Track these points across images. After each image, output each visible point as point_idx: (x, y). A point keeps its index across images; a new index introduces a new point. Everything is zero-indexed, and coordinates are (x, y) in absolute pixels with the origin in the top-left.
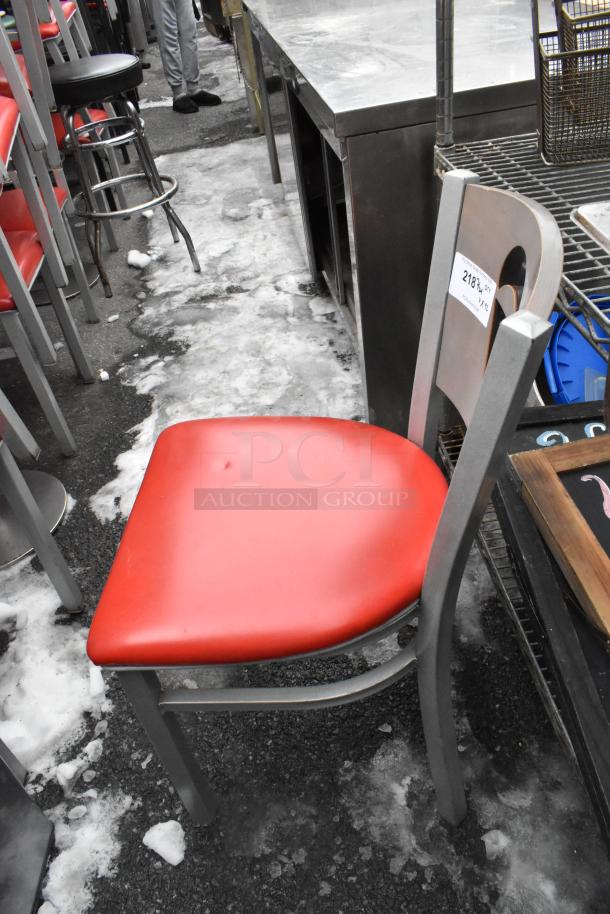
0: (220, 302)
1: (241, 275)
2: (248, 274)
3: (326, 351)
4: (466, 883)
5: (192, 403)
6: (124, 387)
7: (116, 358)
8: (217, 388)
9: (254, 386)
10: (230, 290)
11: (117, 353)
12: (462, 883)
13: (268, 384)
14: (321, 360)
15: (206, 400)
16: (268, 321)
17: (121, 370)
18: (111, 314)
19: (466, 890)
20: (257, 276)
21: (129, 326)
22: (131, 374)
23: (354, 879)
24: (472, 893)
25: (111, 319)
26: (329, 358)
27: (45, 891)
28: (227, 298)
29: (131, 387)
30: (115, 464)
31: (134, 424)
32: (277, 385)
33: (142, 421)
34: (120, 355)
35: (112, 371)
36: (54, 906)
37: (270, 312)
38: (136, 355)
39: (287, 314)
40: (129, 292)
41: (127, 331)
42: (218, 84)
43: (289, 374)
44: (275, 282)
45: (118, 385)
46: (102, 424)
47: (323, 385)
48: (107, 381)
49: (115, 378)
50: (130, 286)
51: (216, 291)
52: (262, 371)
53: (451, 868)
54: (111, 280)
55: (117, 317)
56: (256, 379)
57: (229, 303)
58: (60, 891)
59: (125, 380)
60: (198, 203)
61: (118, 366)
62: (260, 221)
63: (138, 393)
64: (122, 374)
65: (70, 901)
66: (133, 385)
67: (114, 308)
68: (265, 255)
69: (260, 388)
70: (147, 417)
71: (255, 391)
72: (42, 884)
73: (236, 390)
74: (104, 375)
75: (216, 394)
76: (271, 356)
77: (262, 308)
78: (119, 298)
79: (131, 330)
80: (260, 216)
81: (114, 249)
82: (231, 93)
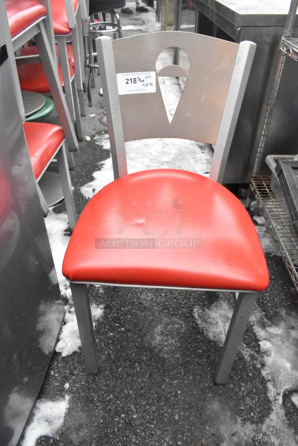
3: (194, 143)
4: (250, 359)
5: (130, 155)
6: (97, 145)
7: (94, 133)
8: (142, 151)
9: (159, 153)
11: (94, 130)
12: (249, 359)
13: (166, 153)
14: (191, 147)
15: (136, 155)
17: (96, 138)
18: (91, 113)
19: (250, 362)
21: (100, 120)
22: (100, 140)
23: (200, 351)
24: (253, 364)
25: (91, 116)
26: (195, 146)
27: (60, 336)
29: (100, 145)
30: (93, 175)
31: (102, 160)
32: (170, 154)
33: (105, 160)
34: (96, 131)
35: (92, 137)
36: (65, 342)
38: (103, 132)
40: (100, 106)
41: (99, 122)
42: (144, 24)
43: (176, 150)
44: (170, 112)
45: (94, 144)
46: (87, 158)
47: (192, 157)
48: (89, 141)
49: (93, 141)
50: (100, 103)
52: (163, 147)
53: (244, 353)
54: (92, 99)
55: (94, 115)
56: (160, 150)
58: (68, 337)
59: (98, 142)
61: (94, 136)
62: (163, 85)
63: (104, 148)
64: (97, 139)
65: (72, 342)
66: (101, 144)
67: (93, 112)
69: (162, 154)
70: (108, 158)
71: (160, 155)
72: (59, 334)
73: (151, 153)
74: (88, 138)
75: (141, 154)
78: (95, 108)
79: (101, 122)
81: (93, 87)
82: (151, 28)
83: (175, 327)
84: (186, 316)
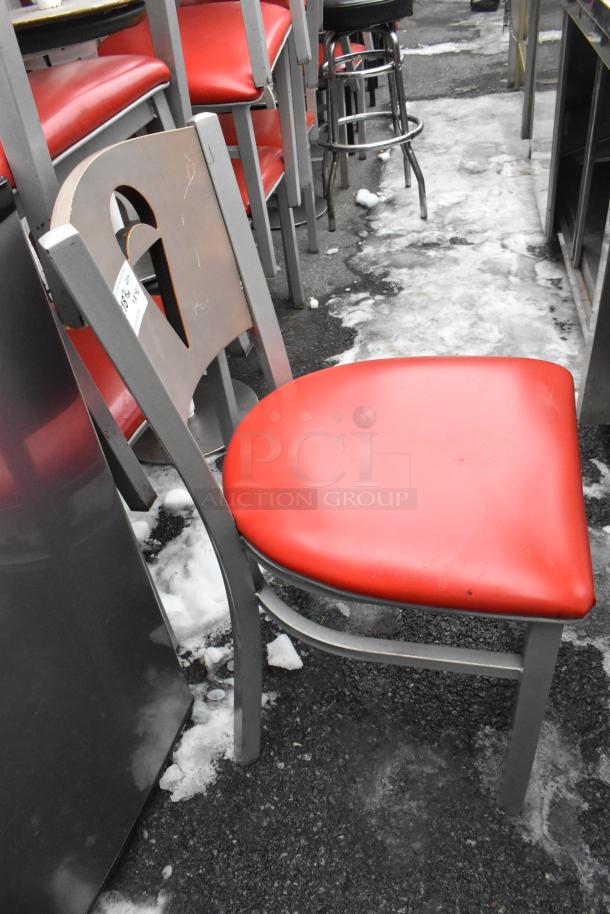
0: (442, 251)
1: (468, 228)
2: (475, 227)
3: (546, 317)
4: (595, 887)
5: (395, 344)
6: (331, 317)
7: (328, 289)
8: (423, 334)
9: (461, 338)
10: (454, 241)
11: (330, 284)
12: (591, 886)
13: (476, 339)
15: (410, 343)
16: (488, 277)
17: (331, 301)
18: (330, 247)
19: (594, 895)
20: (485, 231)
21: (346, 261)
22: (340, 306)
23: (473, 843)
24: (600, 901)
25: (330, 252)
27: (176, 755)
28: (449, 248)
29: (338, 319)
31: (334, 354)
32: (485, 341)
33: (342, 352)
34: (333, 287)
35: (323, 300)
36: (181, 770)
37: (493, 269)
38: (348, 289)
39: (509, 273)
40: (352, 229)
41: (344, 266)
42: (479, 37)
43: (500, 333)
44: (502, 239)
45: (326, 315)
46: (304, 348)
48: (315, 309)
49: (324, 308)
50: (354, 223)
51: (439, 239)
52: (473, 325)
53: (582, 868)
54: (337, 215)
55: (335, 250)
56: (465, 332)
57: (451, 253)
58: (188, 759)
59: (333, 311)
60: (437, 151)
61: (328, 297)
62: (498, 176)
63: (344, 325)
64: (332, 305)
65: (196, 770)
66: (340, 317)
67: (335, 242)
68: (497, 210)
69: (467, 341)
70: (348, 349)
71: (461, 343)
72: (174, 747)
73: (442, 339)
74: (314, 303)
75: (422, 339)
76: (485, 312)
77: (484, 263)
78: (342, 233)
79: (348, 265)
80: (499, 172)
81: (345, 187)
82: (492, 45)
83: (423, 772)
84: (456, 746)
